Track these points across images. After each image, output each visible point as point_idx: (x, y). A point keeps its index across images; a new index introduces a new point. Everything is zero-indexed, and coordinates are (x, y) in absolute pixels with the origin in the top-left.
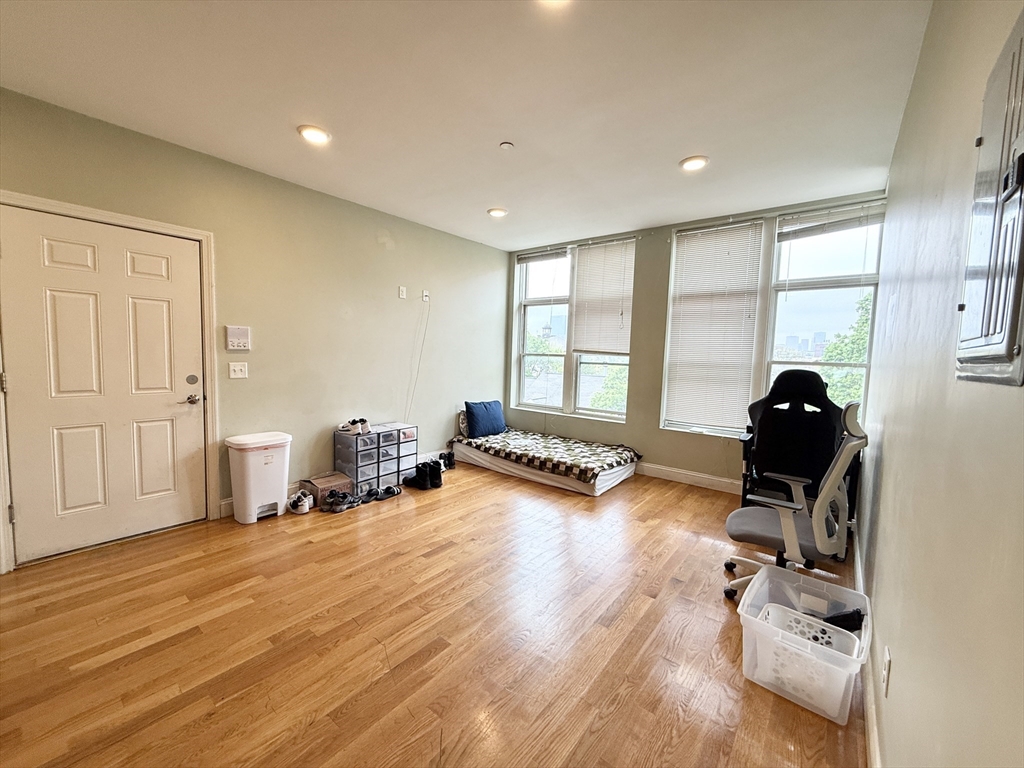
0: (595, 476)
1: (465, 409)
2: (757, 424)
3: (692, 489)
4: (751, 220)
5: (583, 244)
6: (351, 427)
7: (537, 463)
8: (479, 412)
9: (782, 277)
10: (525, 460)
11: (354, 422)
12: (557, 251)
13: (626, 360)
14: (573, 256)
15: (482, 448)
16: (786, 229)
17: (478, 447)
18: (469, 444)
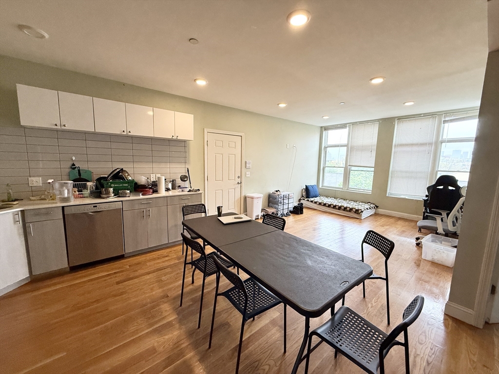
0: (362, 212)
1: (305, 188)
2: (430, 193)
3: (400, 219)
4: (432, 115)
5: (353, 124)
6: (276, 192)
7: (337, 207)
8: (310, 188)
9: (445, 137)
10: (332, 206)
11: (277, 191)
12: (343, 126)
13: (373, 169)
14: (349, 127)
15: (314, 202)
16: (447, 119)
17: (312, 202)
18: (308, 200)
